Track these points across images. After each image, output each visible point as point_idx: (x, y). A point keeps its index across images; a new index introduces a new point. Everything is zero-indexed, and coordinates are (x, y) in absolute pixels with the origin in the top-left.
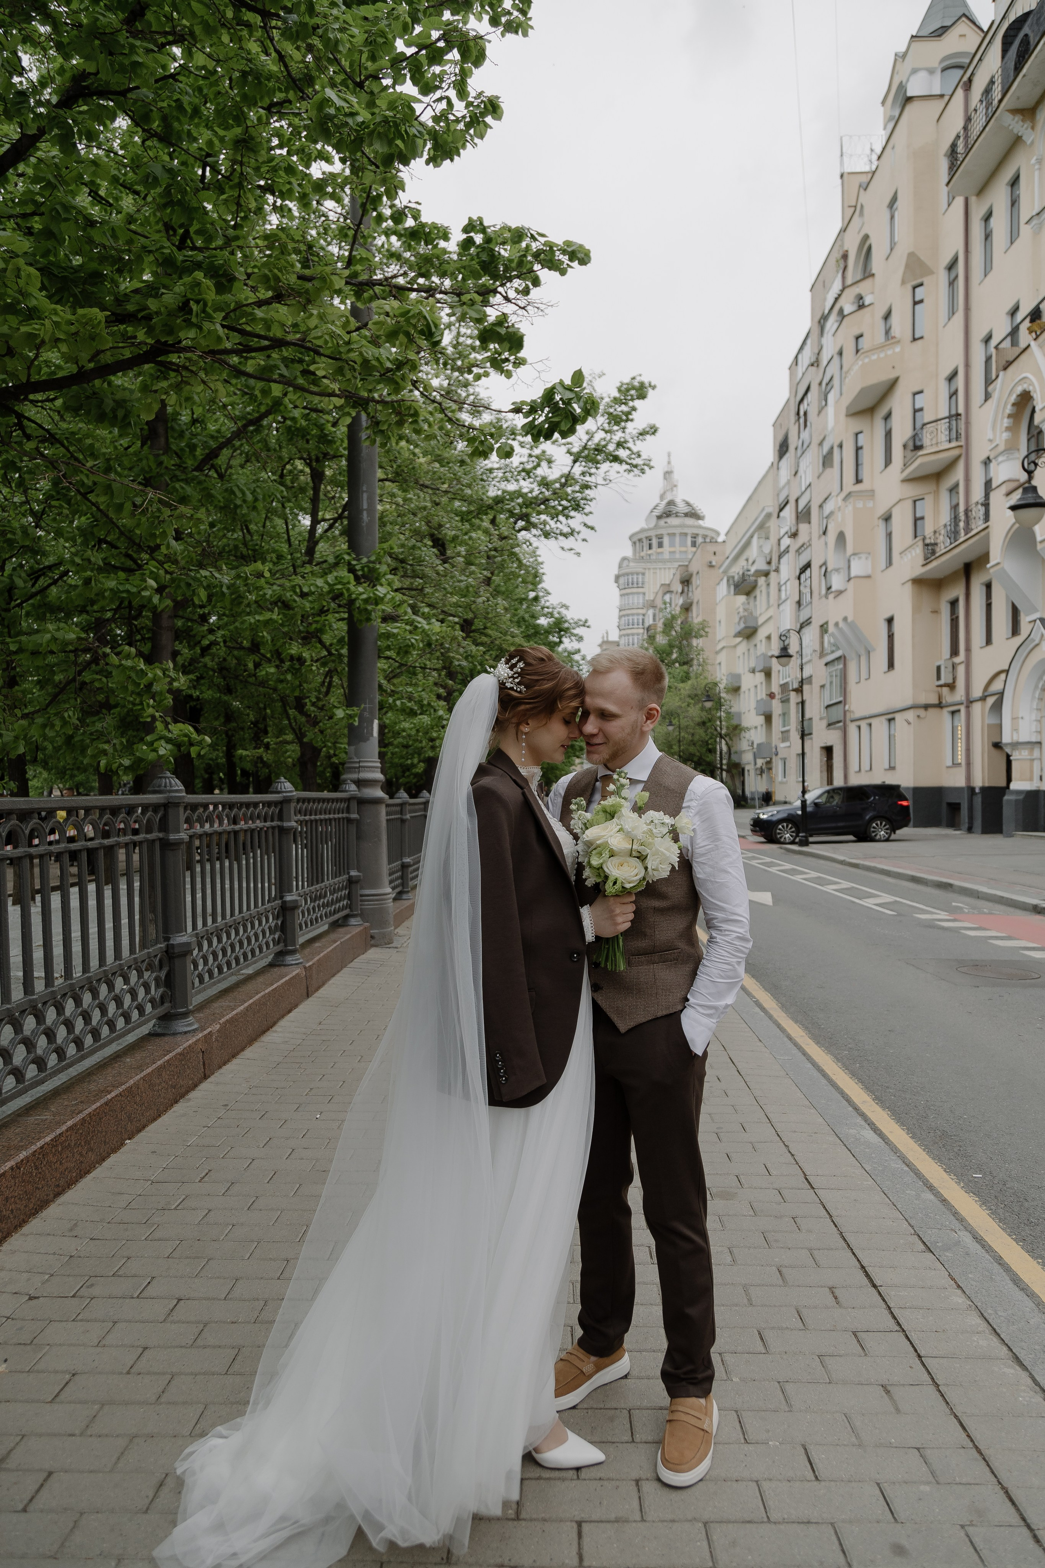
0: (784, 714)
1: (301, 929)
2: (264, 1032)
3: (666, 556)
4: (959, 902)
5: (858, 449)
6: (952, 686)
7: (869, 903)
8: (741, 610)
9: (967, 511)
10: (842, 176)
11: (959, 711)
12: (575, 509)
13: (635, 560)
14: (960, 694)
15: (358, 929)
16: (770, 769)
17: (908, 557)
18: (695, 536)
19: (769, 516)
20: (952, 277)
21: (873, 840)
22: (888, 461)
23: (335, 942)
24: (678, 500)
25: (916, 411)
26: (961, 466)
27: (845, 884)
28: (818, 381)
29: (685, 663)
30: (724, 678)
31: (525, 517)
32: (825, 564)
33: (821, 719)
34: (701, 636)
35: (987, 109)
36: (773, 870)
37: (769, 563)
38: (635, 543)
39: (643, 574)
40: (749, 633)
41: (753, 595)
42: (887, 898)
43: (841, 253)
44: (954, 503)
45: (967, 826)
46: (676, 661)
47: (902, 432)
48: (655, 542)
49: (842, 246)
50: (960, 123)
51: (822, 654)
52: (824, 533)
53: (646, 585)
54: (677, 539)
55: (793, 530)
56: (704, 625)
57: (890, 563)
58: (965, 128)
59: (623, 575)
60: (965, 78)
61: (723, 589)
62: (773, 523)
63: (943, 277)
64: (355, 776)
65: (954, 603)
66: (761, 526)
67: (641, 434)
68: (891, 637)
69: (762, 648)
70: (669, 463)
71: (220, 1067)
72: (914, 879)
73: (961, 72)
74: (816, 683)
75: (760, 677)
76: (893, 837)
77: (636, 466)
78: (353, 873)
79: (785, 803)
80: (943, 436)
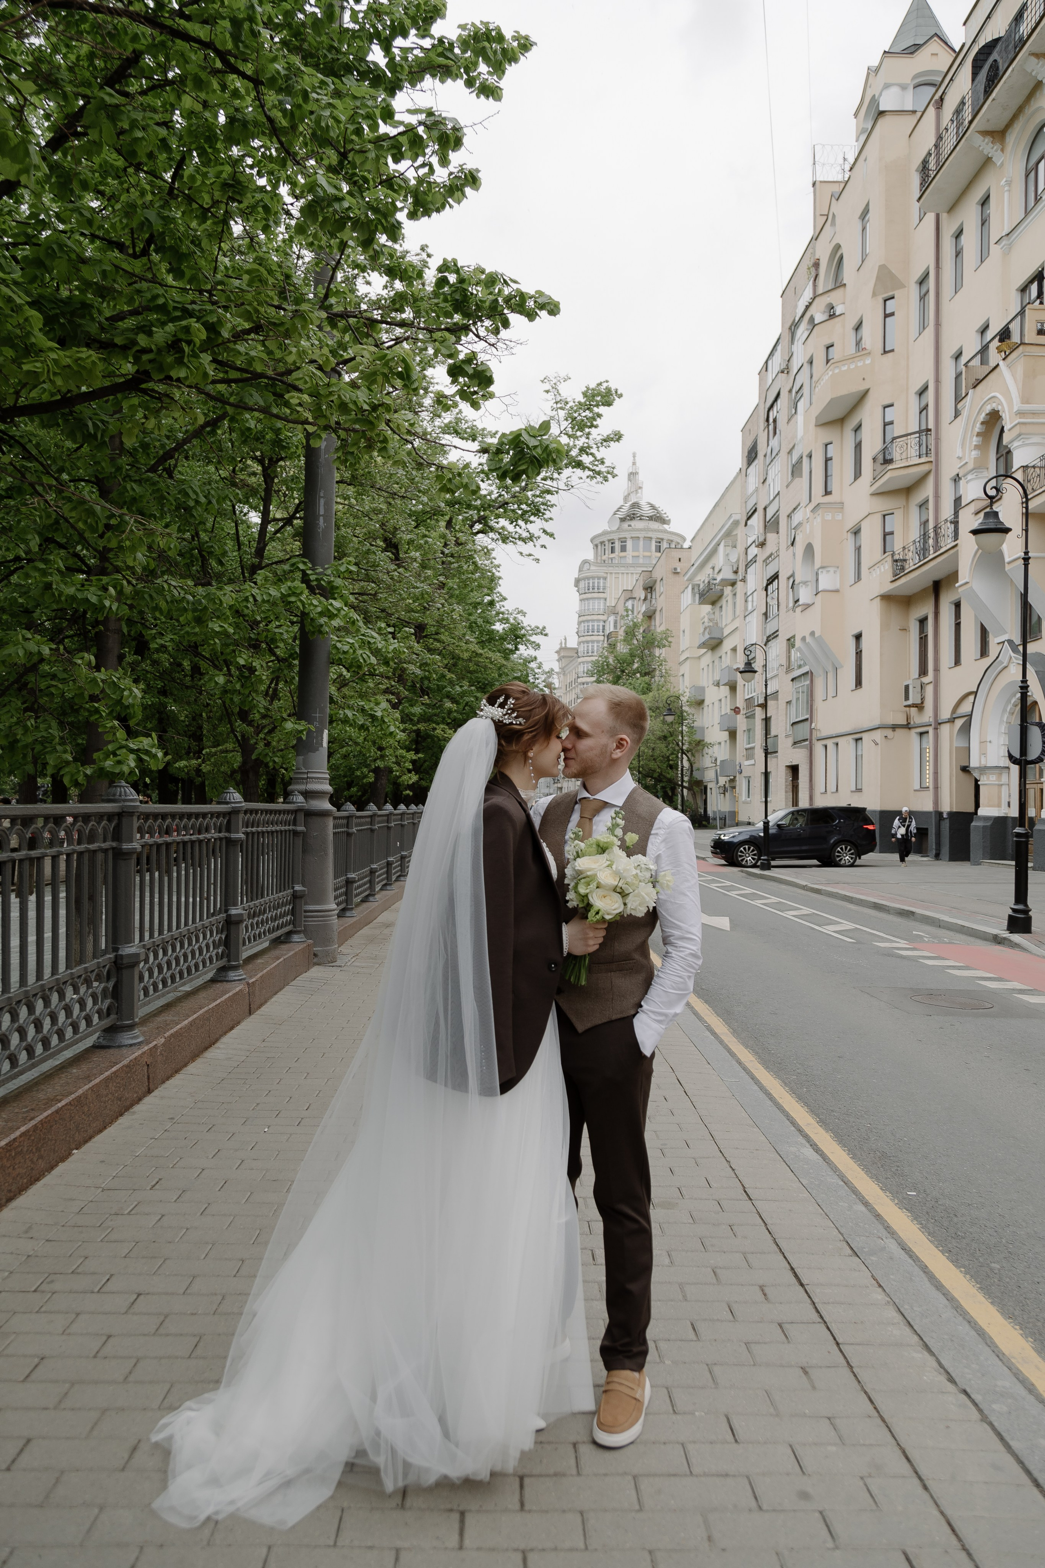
0: (749, 730)
1: (244, 944)
2: (206, 1048)
3: (630, 560)
4: (920, 931)
5: (827, 460)
6: (920, 707)
7: (829, 930)
8: (706, 620)
9: (936, 528)
10: (814, 184)
11: (927, 732)
12: (535, 515)
13: (596, 564)
14: (928, 715)
15: (302, 946)
16: (734, 788)
17: (877, 572)
18: (659, 541)
19: (736, 523)
20: (924, 291)
21: (837, 865)
22: (858, 474)
23: (278, 958)
24: (643, 503)
25: (885, 424)
26: (931, 481)
27: (806, 911)
28: (788, 388)
29: (646, 674)
30: (687, 691)
31: (483, 520)
32: (793, 575)
33: (787, 736)
34: (664, 646)
35: (958, 129)
36: (733, 894)
37: (736, 572)
38: (596, 546)
39: (605, 579)
40: (714, 644)
41: (719, 605)
42: (848, 925)
43: (812, 261)
44: (924, 519)
45: (934, 852)
46: (637, 671)
47: (872, 445)
48: (617, 546)
49: (814, 253)
50: (932, 141)
51: (789, 669)
52: (792, 544)
53: (608, 590)
54: (641, 543)
55: (761, 539)
56: (667, 635)
57: (858, 577)
58: (936, 146)
59: (584, 579)
60: (937, 97)
61: (687, 598)
62: (740, 531)
63: (914, 291)
64: (302, 787)
65: (923, 621)
66: (728, 534)
67: (605, 441)
68: (859, 654)
69: (727, 660)
70: (634, 464)
71: (163, 1082)
72: (877, 907)
73: (933, 89)
74: (783, 698)
75: (725, 691)
76: (858, 862)
77: (599, 473)
78: (298, 888)
79: (749, 824)
80: (913, 451)
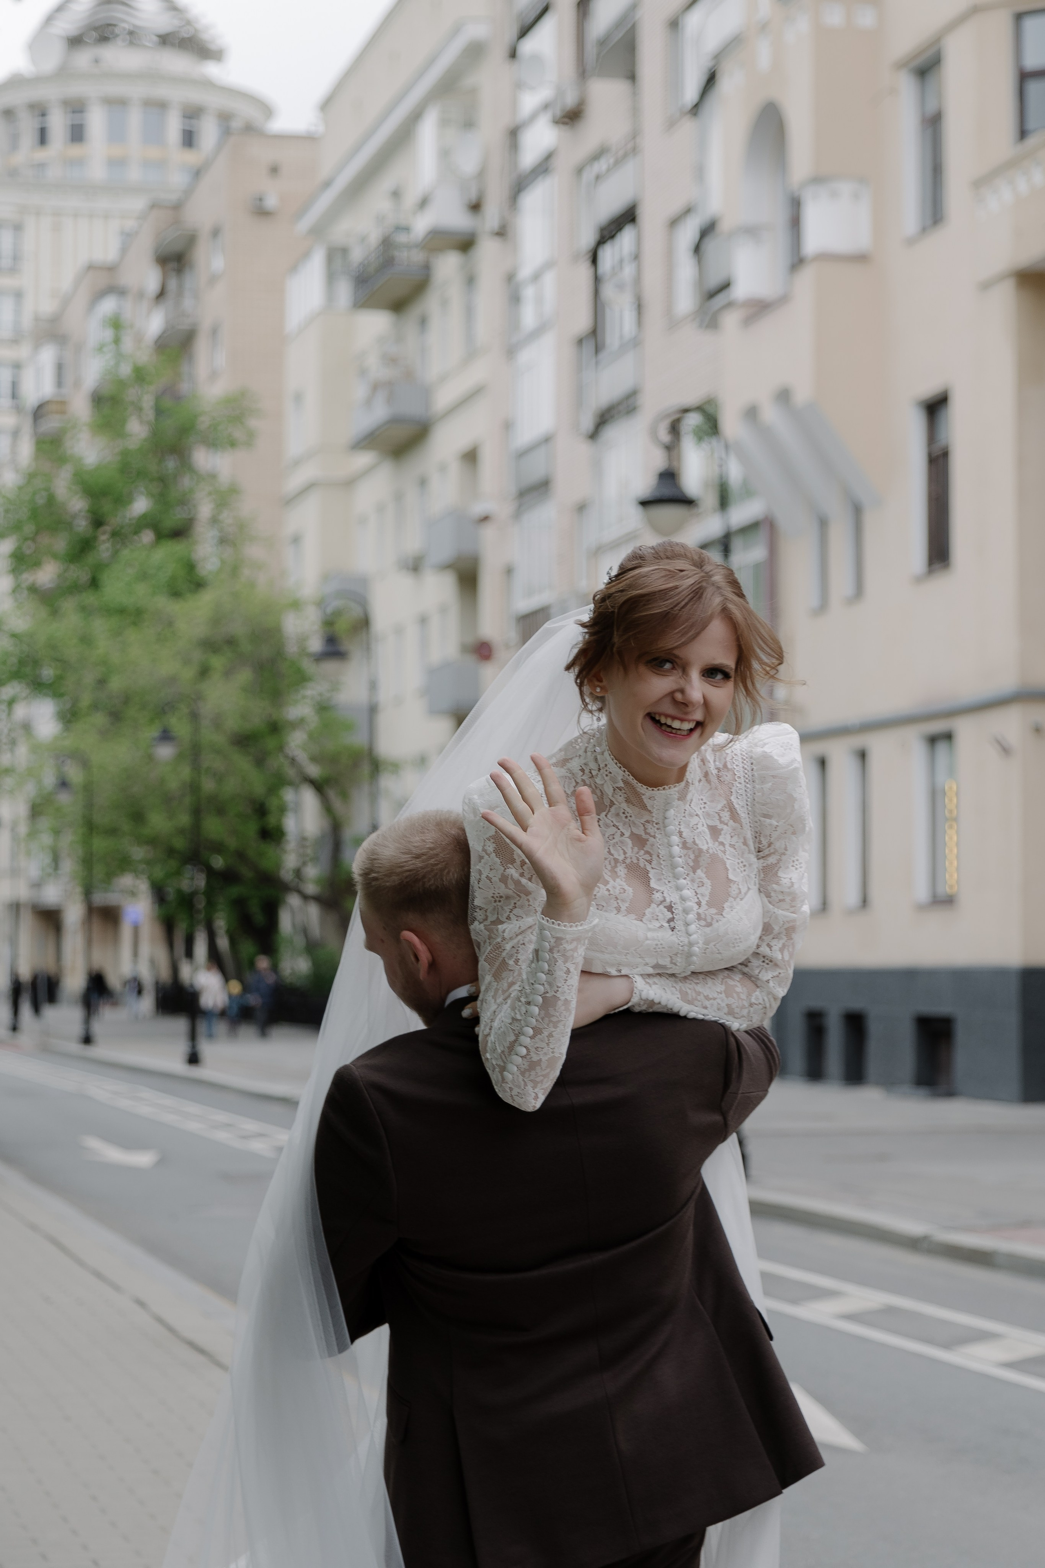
8: (373, 362)
18: (192, 113)
37: (476, 207)
39: (18, 228)
40: (402, 440)
41: (414, 312)
48: (58, 123)
55: (570, 100)
56: (240, 407)
61: (310, 288)
66: (450, 85)
69: (445, 491)
75: (440, 589)
